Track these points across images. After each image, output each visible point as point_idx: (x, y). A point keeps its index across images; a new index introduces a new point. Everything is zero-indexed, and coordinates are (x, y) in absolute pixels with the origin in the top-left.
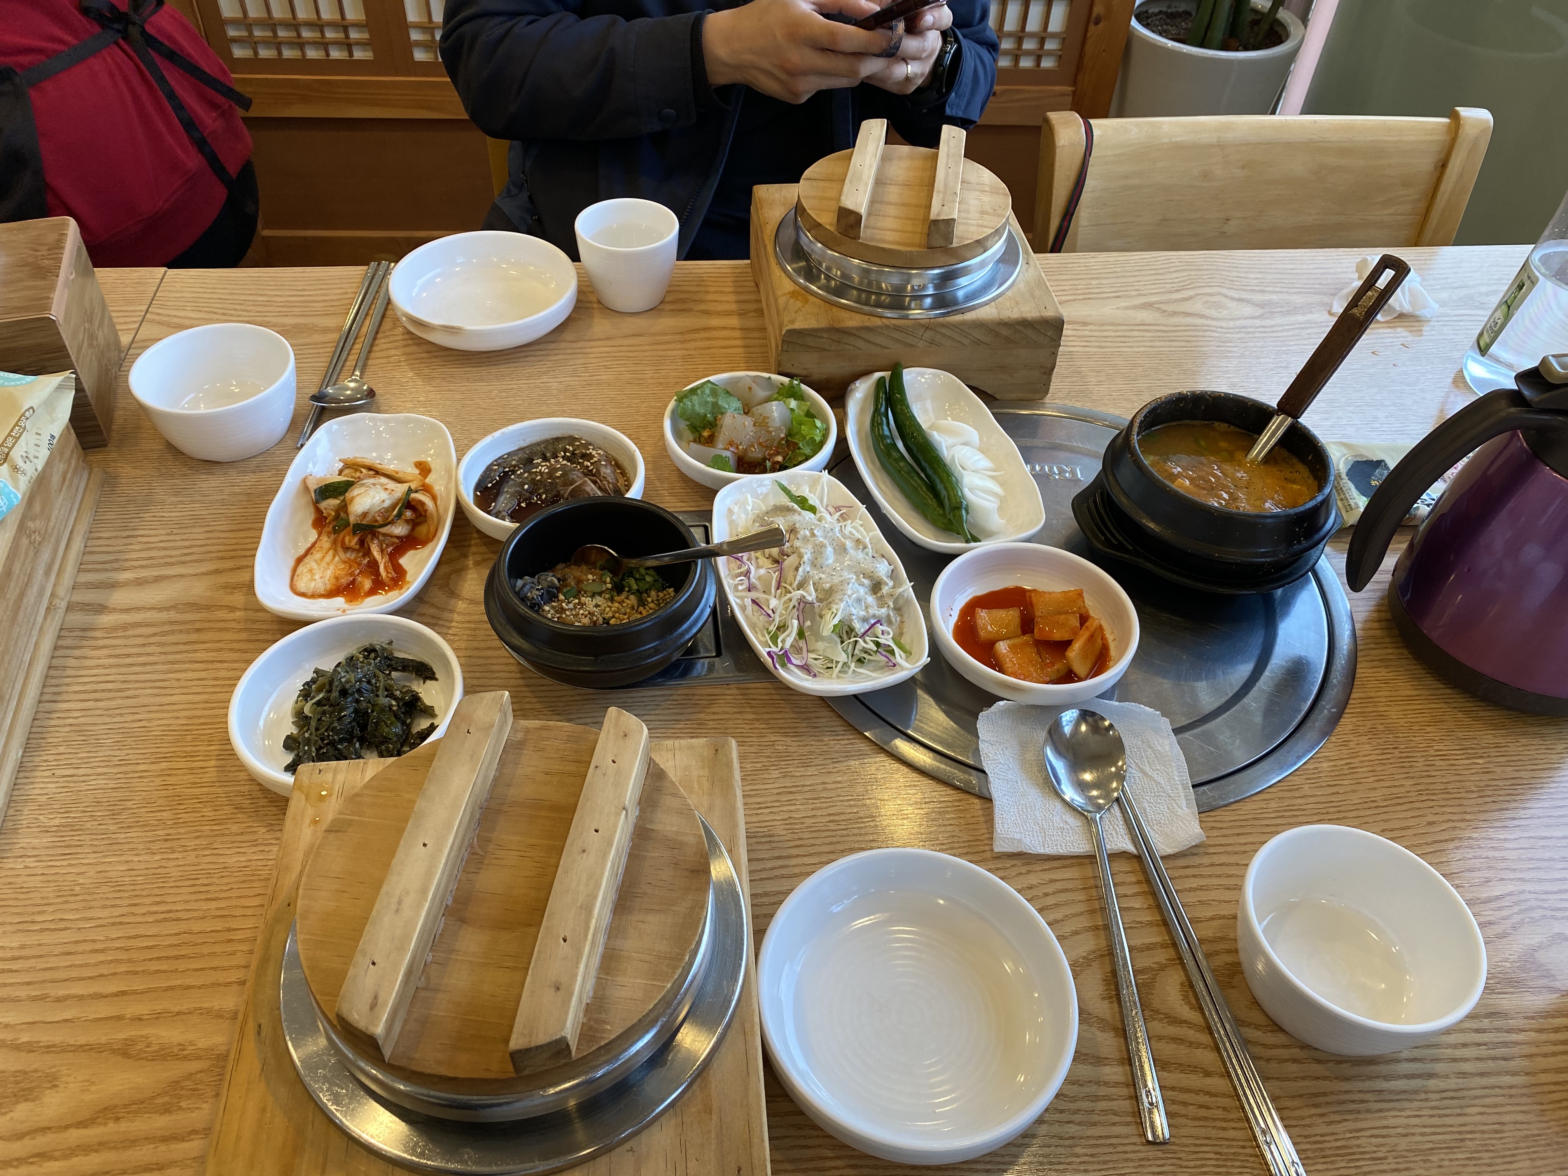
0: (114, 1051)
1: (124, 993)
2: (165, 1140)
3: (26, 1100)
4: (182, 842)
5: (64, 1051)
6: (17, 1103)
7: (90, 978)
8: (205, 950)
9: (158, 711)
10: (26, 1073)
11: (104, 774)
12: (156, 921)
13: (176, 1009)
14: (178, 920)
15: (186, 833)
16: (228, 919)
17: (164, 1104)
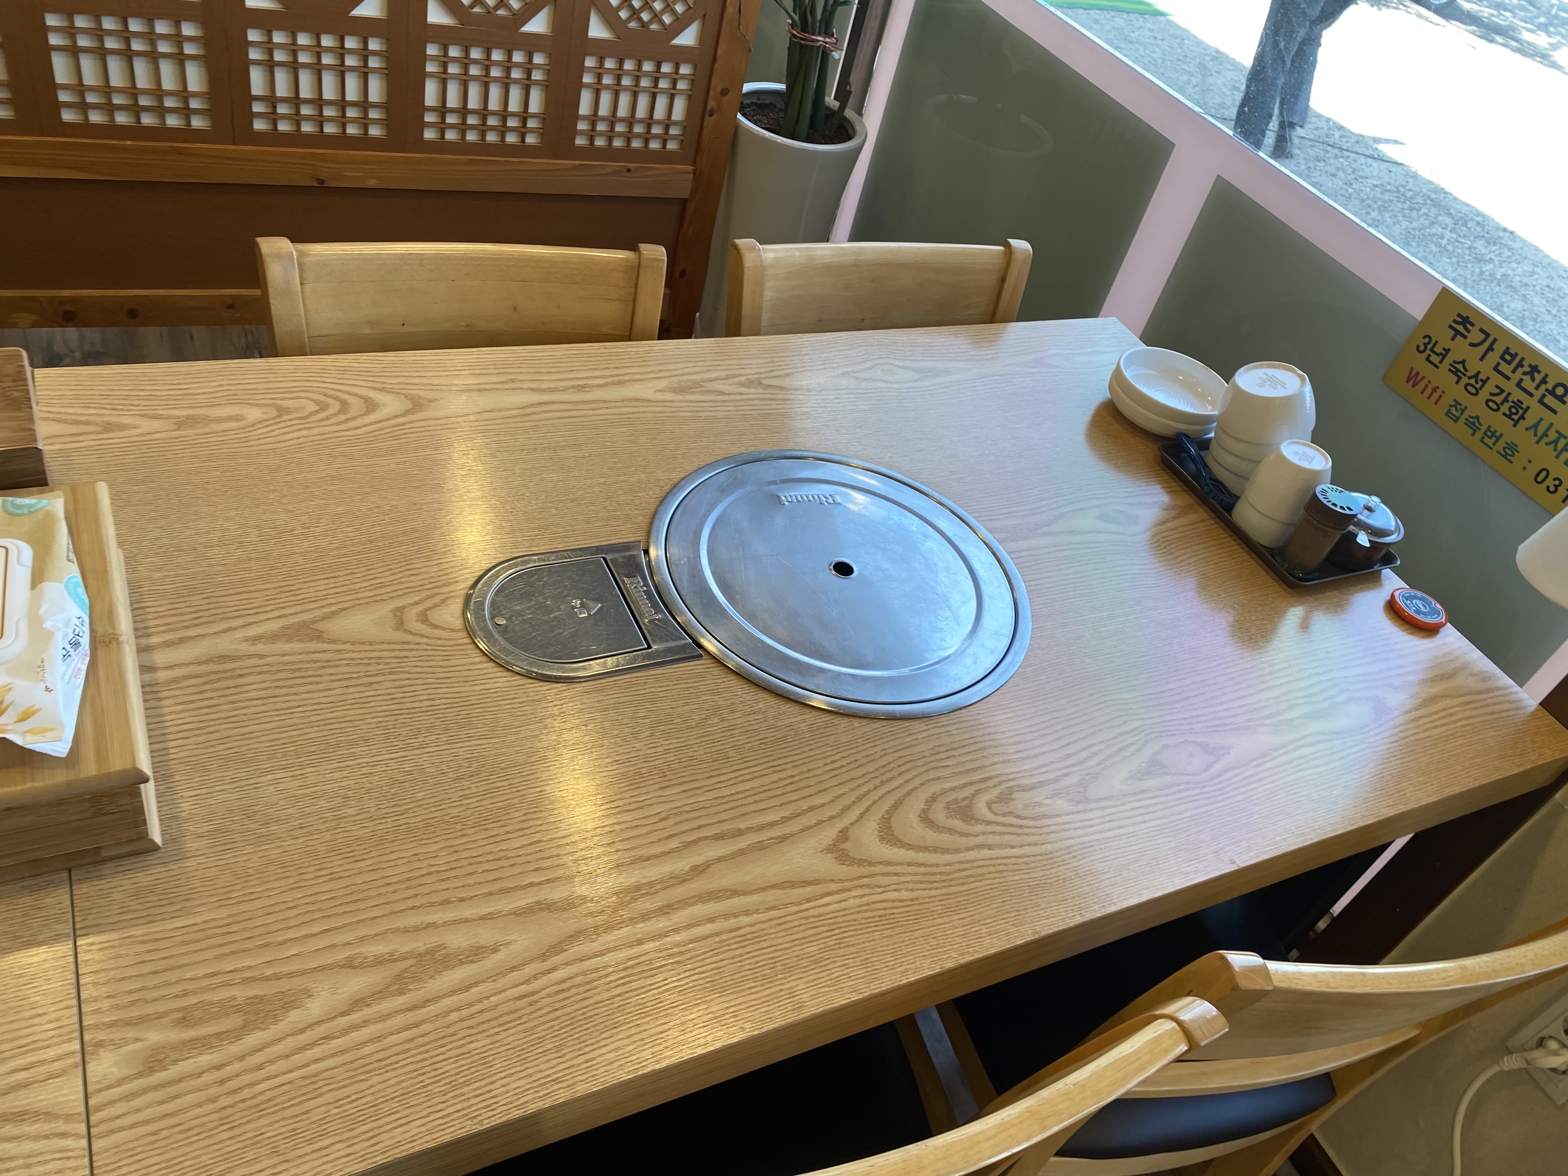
0: (342, 967)
1: (327, 930)
2: (409, 1010)
3: (294, 1009)
4: (315, 827)
5: (304, 974)
6: (289, 1011)
7: (295, 926)
8: (372, 893)
9: (241, 740)
10: (283, 992)
11: (223, 790)
12: (325, 882)
13: (374, 932)
14: (341, 878)
15: (315, 820)
16: (379, 871)
17: (397, 990)
